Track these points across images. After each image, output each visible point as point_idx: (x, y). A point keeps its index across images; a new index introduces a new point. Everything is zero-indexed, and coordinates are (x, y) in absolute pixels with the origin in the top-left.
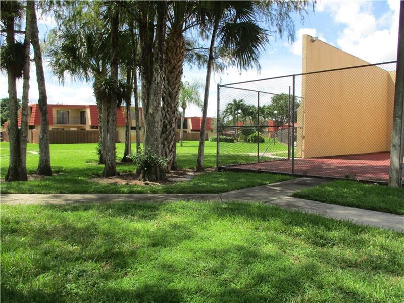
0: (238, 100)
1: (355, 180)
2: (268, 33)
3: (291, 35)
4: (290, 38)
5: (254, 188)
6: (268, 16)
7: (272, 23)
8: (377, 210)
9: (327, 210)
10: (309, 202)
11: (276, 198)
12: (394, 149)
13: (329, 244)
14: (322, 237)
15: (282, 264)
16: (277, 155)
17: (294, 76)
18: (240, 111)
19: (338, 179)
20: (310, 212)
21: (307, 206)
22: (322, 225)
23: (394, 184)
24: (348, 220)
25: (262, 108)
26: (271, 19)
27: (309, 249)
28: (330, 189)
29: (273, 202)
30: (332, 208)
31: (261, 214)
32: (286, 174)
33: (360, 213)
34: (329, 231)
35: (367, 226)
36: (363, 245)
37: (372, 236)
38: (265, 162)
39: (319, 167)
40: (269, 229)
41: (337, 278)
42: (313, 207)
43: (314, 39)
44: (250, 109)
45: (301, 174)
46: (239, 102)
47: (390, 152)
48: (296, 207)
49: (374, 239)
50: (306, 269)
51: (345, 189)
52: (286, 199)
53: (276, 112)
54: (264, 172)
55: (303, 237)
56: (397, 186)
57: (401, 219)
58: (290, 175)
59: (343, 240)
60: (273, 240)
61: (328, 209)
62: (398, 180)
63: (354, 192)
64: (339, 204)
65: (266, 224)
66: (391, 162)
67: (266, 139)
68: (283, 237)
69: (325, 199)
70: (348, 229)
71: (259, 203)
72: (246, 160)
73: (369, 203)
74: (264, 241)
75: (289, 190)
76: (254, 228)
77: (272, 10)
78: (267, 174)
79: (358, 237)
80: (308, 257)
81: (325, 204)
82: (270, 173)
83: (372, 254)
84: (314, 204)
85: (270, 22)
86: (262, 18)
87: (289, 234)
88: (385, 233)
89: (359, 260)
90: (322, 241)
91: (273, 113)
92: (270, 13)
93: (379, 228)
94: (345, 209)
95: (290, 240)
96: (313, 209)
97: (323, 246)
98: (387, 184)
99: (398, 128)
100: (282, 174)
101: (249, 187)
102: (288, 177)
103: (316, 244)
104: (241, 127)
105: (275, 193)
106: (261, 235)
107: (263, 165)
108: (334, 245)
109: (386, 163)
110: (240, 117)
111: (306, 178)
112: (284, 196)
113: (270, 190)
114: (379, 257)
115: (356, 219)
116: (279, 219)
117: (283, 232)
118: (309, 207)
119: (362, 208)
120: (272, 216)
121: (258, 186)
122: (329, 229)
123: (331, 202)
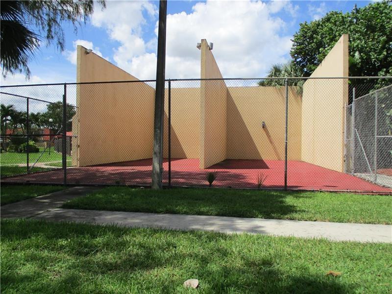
0: (6, 105)
1: (124, 186)
2: (38, 38)
3: (60, 43)
4: (59, 46)
5: (19, 203)
6: (39, 19)
7: (43, 28)
8: (141, 212)
9: (96, 218)
10: (78, 211)
11: (42, 212)
12: (155, 156)
13: (93, 251)
14: (86, 246)
15: (39, 283)
16: (51, 165)
17: (65, 85)
18: (9, 118)
19: (108, 186)
20: (78, 221)
21: (76, 216)
22: (88, 233)
23: (156, 187)
24: (113, 224)
25: (37, 115)
26: (42, 24)
27: (72, 260)
28: (100, 196)
29: (39, 216)
30: (100, 215)
31: (22, 231)
32: (57, 185)
33: (125, 216)
34: (94, 238)
35: (129, 228)
36: (125, 246)
37: (133, 236)
38: (36, 173)
39: (93, 175)
40: (29, 247)
41: (96, 285)
42: (81, 216)
43: (89, 51)
44: (22, 115)
45: (73, 183)
46: (9, 107)
47: (152, 159)
48: (63, 218)
49: (135, 239)
50: (65, 283)
51: (114, 195)
52: (55, 210)
53: (51, 120)
54: (33, 184)
55: (67, 249)
56: (158, 187)
57: (158, 217)
58: (62, 185)
59: (107, 245)
60: (32, 258)
61: (96, 216)
62: (159, 182)
63: (122, 196)
64: (107, 210)
65: (26, 242)
66: (153, 168)
67: (41, 149)
68: (45, 253)
69: (95, 207)
70: (112, 233)
71: (21, 219)
72: (13, 172)
73: (133, 206)
74: (22, 262)
75: (59, 201)
76: (11, 248)
77: (43, 14)
78: (36, 186)
79: (120, 240)
80: (70, 269)
81: (94, 211)
82: (40, 184)
83: (131, 254)
84: (83, 213)
85: (41, 26)
86: (31, 20)
87: (52, 248)
88: (144, 231)
89: (119, 261)
90: (86, 249)
91: (48, 121)
92: (41, 17)
93: (139, 228)
94: (112, 214)
95: (53, 254)
96: (82, 218)
97: (86, 254)
98: (150, 187)
99: (158, 138)
100: (53, 185)
101: (12, 202)
102: (60, 188)
103: (80, 254)
104: (10, 135)
105: (42, 206)
106: (19, 255)
107: (33, 177)
108: (97, 251)
109: (149, 168)
110: (9, 124)
111: (79, 187)
112: (53, 208)
113: (38, 203)
114: (137, 255)
115: (120, 222)
116: (42, 234)
117: (46, 247)
118: (78, 216)
119: (128, 211)
120: (34, 232)
121: (24, 200)
122: (94, 236)
123: (100, 209)
